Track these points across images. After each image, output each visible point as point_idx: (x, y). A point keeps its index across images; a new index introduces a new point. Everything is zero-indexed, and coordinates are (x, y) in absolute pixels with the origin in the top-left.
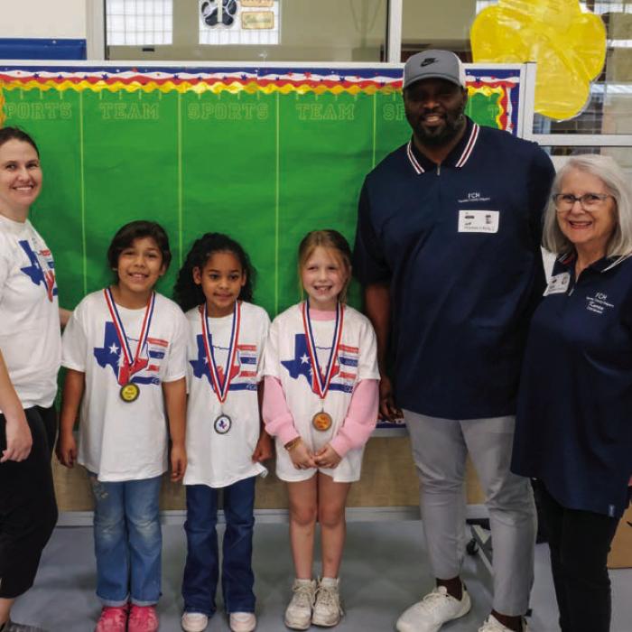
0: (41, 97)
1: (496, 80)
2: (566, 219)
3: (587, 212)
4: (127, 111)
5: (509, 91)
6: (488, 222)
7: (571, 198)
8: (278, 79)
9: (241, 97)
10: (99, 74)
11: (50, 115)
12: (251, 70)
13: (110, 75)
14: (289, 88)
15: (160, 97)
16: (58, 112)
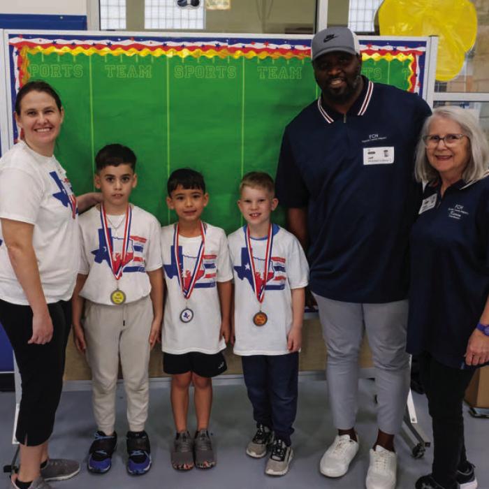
0: (59, 60)
1: (409, 49)
2: (433, 155)
3: (449, 148)
4: (126, 71)
5: (417, 58)
6: (386, 156)
7: (437, 138)
8: (244, 47)
9: (216, 61)
10: (104, 42)
11: (65, 75)
12: (223, 40)
13: (113, 43)
14: (252, 54)
15: (152, 60)
16: (72, 71)
